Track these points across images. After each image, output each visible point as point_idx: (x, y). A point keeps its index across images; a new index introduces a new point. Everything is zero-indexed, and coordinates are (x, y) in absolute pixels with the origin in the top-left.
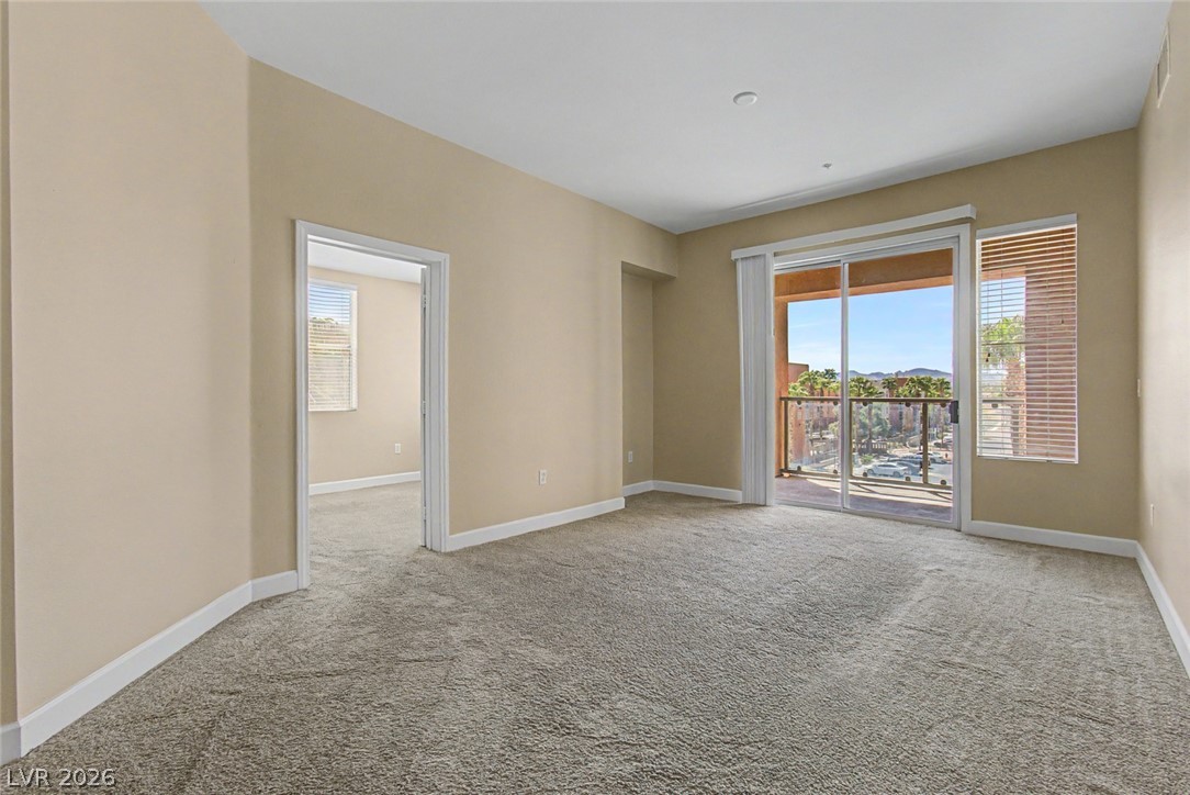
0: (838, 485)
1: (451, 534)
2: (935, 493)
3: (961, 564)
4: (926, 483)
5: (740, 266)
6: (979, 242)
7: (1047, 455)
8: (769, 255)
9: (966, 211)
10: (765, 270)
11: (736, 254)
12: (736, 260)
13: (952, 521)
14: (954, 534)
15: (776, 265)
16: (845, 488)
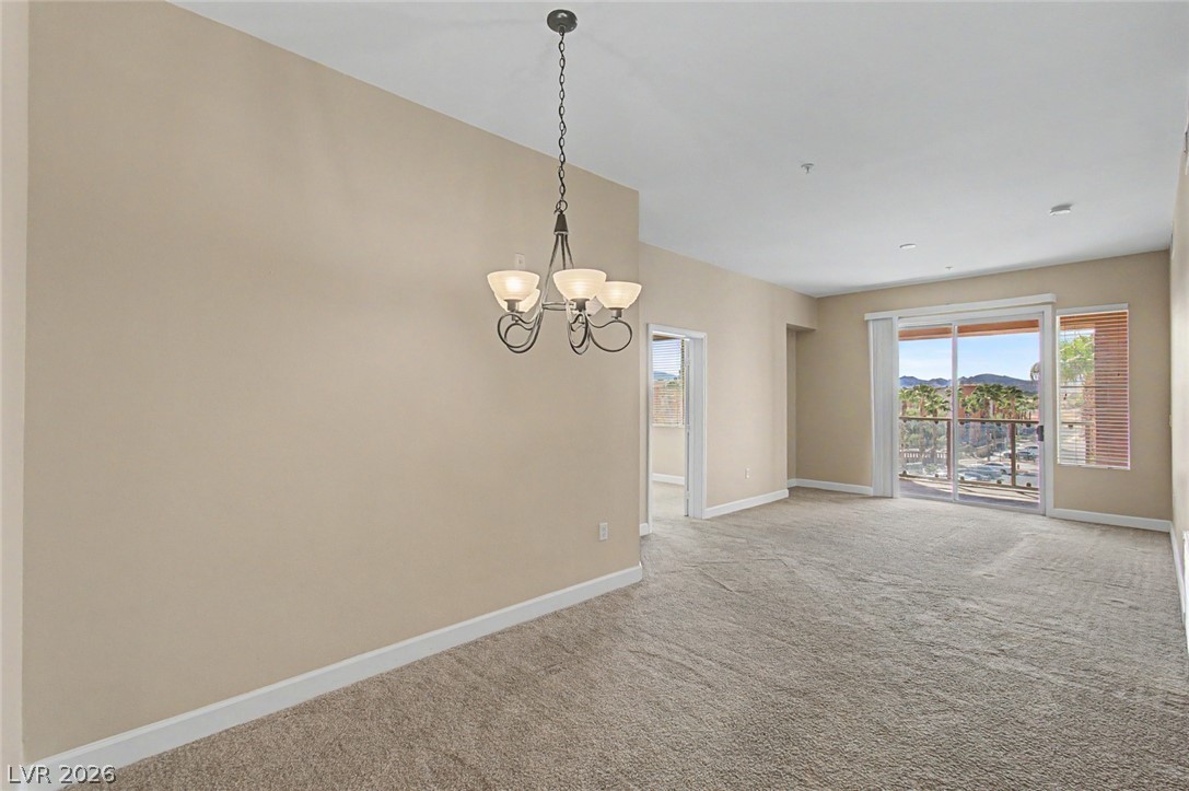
0: (951, 487)
1: (708, 506)
2: (1022, 493)
3: (1048, 532)
4: (1014, 486)
5: (871, 325)
6: (1058, 318)
7: (1109, 463)
8: (895, 319)
9: (1048, 297)
10: (891, 330)
11: (868, 316)
12: (867, 321)
13: (1040, 510)
14: (1041, 517)
15: (900, 325)
16: (955, 490)
